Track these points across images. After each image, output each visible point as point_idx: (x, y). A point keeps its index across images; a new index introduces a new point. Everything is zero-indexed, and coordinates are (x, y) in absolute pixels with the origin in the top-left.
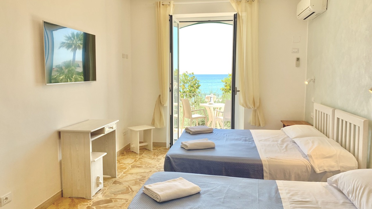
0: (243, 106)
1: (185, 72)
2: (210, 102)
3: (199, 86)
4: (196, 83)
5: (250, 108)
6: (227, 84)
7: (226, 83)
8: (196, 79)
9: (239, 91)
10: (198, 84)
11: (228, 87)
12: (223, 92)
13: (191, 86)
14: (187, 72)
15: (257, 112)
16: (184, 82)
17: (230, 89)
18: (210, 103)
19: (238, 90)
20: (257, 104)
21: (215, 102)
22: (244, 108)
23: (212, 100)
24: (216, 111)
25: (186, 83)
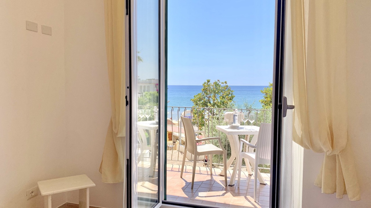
0: (301, 143)
1: (217, 81)
2: (232, 123)
3: (233, 98)
4: (230, 93)
5: (321, 151)
6: (268, 95)
7: (267, 93)
8: (230, 89)
9: (292, 107)
10: (231, 95)
11: (269, 99)
12: (263, 104)
13: (223, 97)
14: (218, 81)
15: (339, 161)
16: (215, 92)
17: (271, 101)
18: (234, 125)
19: (289, 103)
20: (342, 142)
21: (242, 124)
22: (303, 149)
23: (236, 121)
24: (242, 143)
25: (218, 93)
